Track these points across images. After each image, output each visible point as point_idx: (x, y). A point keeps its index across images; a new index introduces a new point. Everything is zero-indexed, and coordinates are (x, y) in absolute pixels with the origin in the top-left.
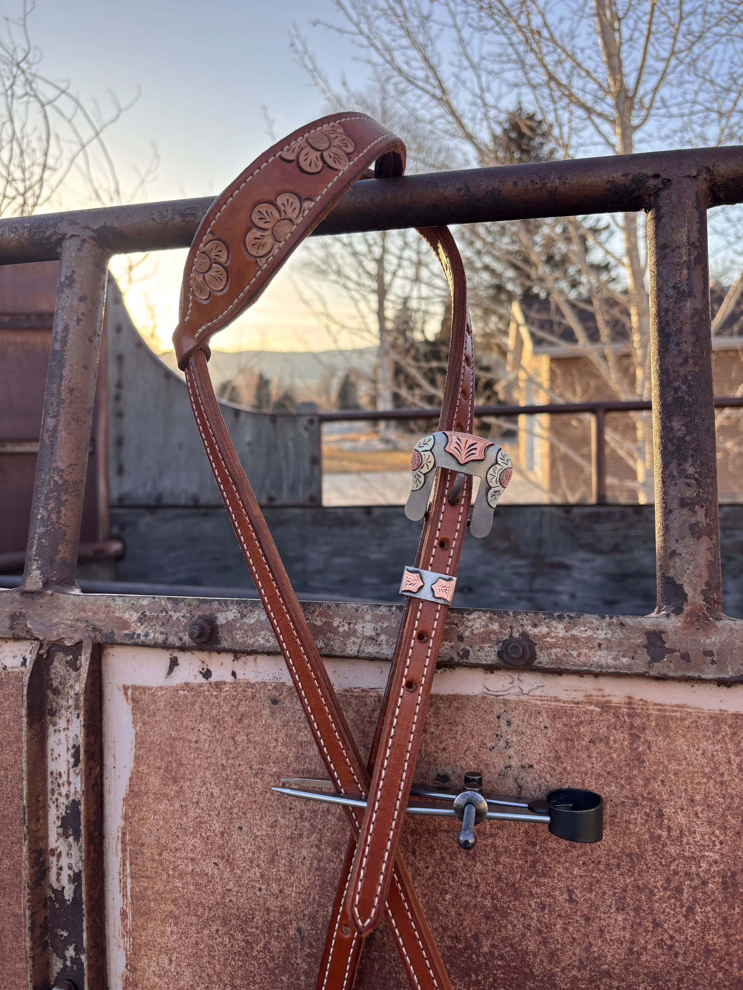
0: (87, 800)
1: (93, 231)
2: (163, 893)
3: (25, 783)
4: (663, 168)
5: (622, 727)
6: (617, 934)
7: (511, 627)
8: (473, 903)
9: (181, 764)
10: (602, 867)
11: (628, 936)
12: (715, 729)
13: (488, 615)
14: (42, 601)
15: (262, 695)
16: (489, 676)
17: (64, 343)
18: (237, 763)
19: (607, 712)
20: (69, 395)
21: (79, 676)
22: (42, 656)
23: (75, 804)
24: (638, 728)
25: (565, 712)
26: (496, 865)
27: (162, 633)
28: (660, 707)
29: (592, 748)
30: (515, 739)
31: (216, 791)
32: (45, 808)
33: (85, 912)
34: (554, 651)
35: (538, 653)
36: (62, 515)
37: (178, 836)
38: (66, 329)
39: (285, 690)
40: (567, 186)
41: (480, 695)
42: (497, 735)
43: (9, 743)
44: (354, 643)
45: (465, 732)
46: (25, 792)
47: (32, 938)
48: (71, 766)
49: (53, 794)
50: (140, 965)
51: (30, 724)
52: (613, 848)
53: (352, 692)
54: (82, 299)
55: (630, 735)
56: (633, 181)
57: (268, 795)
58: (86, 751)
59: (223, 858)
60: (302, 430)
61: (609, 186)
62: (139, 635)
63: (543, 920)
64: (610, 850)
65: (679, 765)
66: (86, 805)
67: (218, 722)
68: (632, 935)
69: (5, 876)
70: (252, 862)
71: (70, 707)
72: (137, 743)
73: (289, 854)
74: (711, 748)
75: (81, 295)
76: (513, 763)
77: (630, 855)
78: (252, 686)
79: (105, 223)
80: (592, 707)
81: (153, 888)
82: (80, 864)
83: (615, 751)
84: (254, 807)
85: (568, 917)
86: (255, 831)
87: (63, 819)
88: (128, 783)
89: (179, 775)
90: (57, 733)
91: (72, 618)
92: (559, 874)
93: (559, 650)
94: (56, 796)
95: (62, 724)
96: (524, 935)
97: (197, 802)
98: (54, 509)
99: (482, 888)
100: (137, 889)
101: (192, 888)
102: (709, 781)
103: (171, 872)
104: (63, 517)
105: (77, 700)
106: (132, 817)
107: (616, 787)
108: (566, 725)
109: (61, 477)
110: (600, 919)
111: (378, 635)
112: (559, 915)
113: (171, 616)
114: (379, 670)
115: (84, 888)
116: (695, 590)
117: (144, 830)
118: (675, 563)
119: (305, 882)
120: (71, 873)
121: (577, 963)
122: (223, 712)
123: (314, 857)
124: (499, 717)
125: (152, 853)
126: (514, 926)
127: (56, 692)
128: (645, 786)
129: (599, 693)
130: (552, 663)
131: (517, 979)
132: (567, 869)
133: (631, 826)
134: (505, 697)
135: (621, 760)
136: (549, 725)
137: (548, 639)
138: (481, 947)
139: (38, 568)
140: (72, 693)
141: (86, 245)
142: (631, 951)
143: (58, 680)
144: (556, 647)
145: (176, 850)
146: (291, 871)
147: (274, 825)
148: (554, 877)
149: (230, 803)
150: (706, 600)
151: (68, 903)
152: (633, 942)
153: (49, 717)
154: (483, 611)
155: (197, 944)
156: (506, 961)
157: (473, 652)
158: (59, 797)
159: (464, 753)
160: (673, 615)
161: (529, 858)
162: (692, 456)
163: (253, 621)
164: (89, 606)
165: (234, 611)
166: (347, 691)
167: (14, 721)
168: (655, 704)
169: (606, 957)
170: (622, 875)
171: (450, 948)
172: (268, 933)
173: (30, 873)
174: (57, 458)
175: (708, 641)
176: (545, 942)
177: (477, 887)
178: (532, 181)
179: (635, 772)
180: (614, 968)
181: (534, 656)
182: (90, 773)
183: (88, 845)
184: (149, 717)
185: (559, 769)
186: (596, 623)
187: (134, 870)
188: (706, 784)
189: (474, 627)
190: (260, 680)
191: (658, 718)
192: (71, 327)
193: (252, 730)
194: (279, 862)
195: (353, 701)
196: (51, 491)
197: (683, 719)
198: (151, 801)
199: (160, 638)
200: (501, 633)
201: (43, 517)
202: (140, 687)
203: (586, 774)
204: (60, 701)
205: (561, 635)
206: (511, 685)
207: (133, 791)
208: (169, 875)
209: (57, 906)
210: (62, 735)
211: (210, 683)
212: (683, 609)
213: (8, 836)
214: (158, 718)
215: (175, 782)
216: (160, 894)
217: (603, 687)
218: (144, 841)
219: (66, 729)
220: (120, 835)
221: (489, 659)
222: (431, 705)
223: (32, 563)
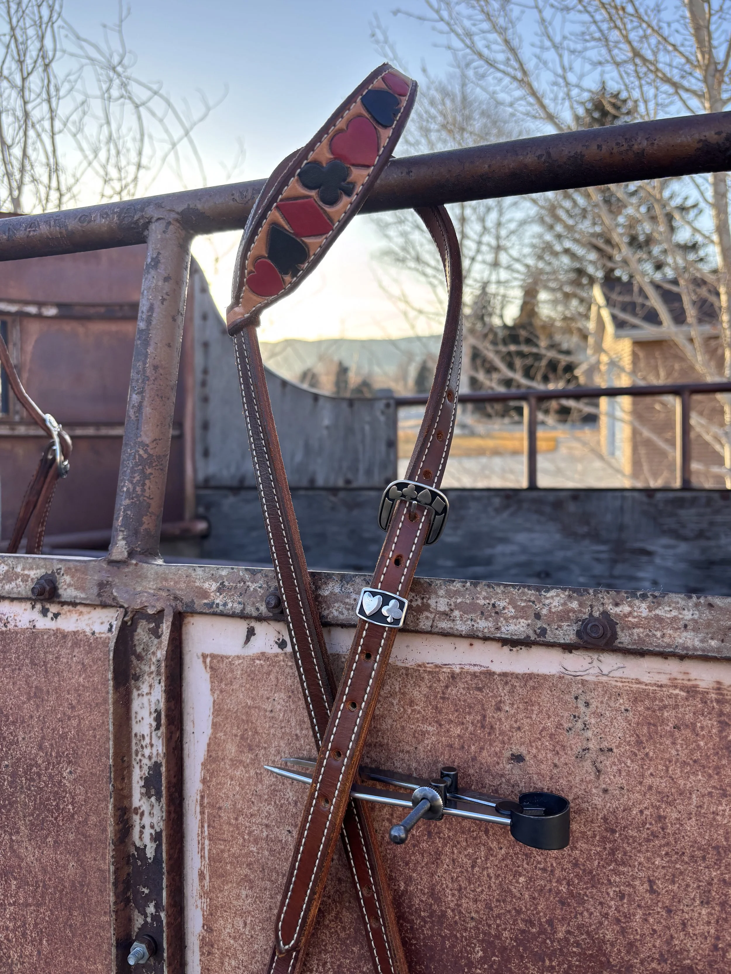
0: (167, 762)
1: (178, 213)
2: (239, 856)
3: (111, 743)
5: (710, 713)
6: (701, 928)
7: (591, 606)
8: (548, 888)
9: (257, 733)
10: (686, 859)
11: (712, 931)
13: (567, 593)
14: (126, 570)
15: (335, 667)
16: (568, 655)
17: (149, 321)
19: (694, 697)
20: (153, 372)
21: (160, 643)
22: (126, 622)
23: (156, 766)
25: (648, 695)
26: (572, 850)
27: (239, 603)
29: (677, 734)
30: (593, 721)
32: (129, 768)
33: (165, 870)
34: (636, 631)
35: (619, 633)
36: (146, 488)
37: (253, 803)
38: (151, 309)
40: (655, 147)
41: (558, 675)
42: (575, 717)
43: (97, 704)
44: (427, 618)
45: (541, 712)
46: (111, 751)
47: (115, 893)
48: (153, 729)
49: (137, 755)
50: (215, 926)
51: (116, 687)
52: (699, 839)
53: (425, 667)
54: (166, 279)
55: (719, 722)
56: (727, 139)
58: (167, 716)
59: (296, 826)
60: (378, 413)
61: (700, 145)
62: (218, 604)
63: (621, 909)
64: (696, 842)
66: (167, 767)
67: (292, 693)
68: (717, 930)
69: (92, 832)
71: (152, 673)
72: (215, 710)
75: (166, 275)
76: (591, 746)
77: (716, 848)
79: (189, 205)
80: (677, 691)
81: (229, 851)
82: (161, 824)
83: (703, 739)
85: (649, 907)
87: (146, 778)
88: (205, 747)
89: (254, 744)
90: (140, 697)
91: (154, 587)
92: (640, 864)
93: (641, 630)
94: (139, 757)
95: (145, 689)
96: (601, 923)
98: (139, 482)
99: (558, 873)
100: (215, 852)
101: (266, 853)
103: (246, 837)
104: (147, 490)
105: (159, 667)
106: (210, 781)
107: (703, 776)
108: (648, 709)
109: (146, 451)
110: (683, 912)
111: (452, 610)
112: (639, 906)
113: (248, 587)
114: (453, 647)
115: (164, 847)
117: (221, 794)
120: (153, 832)
121: (657, 956)
124: (576, 698)
125: (229, 818)
126: (591, 914)
127: (140, 658)
129: (685, 677)
130: (634, 644)
131: (592, 967)
132: (648, 859)
133: (719, 818)
134: (585, 678)
135: (709, 749)
136: (629, 709)
137: (630, 619)
138: (555, 932)
139: (124, 539)
140: (154, 660)
141: (171, 227)
142: (715, 948)
143: (142, 647)
144: (638, 627)
145: (252, 815)
148: (635, 866)
151: (150, 861)
152: (718, 938)
153: (133, 682)
154: (562, 589)
155: (271, 909)
156: (582, 948)
157: (551, 630)
158: (142, 758)
159: (540, 733)
161: (608, 846)
163: (327, 593)
164: (170, 576)
166: (420, 666)
167: (102, 684)
169: (688, 951)
170: (707, 867)
171: (523, 932)
172: (340, 903)
173: (115, 830)
174: (142, 433)
176: (623, 931)
177: (552, 871)
178: (618, 144)
179: (724, 762)
180: (697, 964)
181: (614, 636)
182: (171, 737)
183: (168, 805)
184: (226, 685)
185: (640, 755)
186: (682, 603)
187: (212, 833)
189: (552, 605)
190: (333, 652)
192: (156, 306)
195: (426, 676)
196: (137, 465)
198: (228, 767)
199: (238, 608)
200: (580, 611)
201: (128, 489)
202: (218, 656)
203: (670, 762)
204: (143, 667)
205: (644, 615)
206: (590, 666)
207: (210, 756)
208: (244, 840)
209: (139, 863)
210: (145, 699)
211: (285, 654)
213: (95, 793)
214: (235, 686)
215: (251, 749)
216: (236, 858)
217: (689, 671)
218: (221, 805)
219: (149, 694)
220: (199, 798)
221: (567, 637)
222: (506, 683)
223: (118, 535)
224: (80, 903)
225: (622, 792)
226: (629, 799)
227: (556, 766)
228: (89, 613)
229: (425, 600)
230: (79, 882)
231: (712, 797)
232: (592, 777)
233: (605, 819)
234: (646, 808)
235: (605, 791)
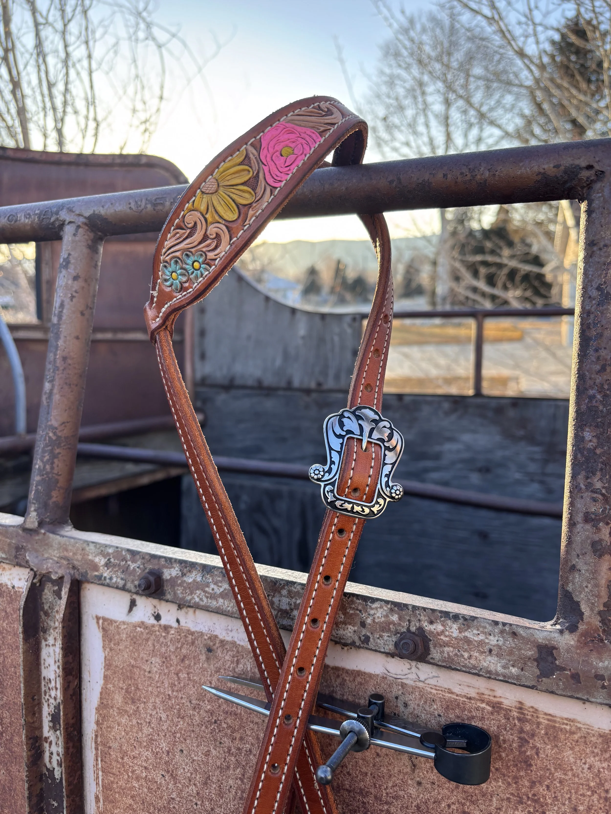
0: (65, 708)
1: (85, 218)
2: (125, 789)
3: (22, 685)
4: (597, 159)
5: (511, 729)
7: (409, 621)
9: (137, 688)
12: (603, 747)
13: (389, 606)
14: (37, 538)
15: (200, 642)
16: (390, 659)
17: (60, 317)
18: (180, 695)
19: (498, 713)
20: (63, 363)
21: (61, 604)
22: (35, 584)
23: (58, 708)
24: (527, 733)
25: (458, 705)
27: (122, 579)
28: (551, 717)
31: (164, 716)
32: (40, 704)
33: (65, 794)
34: (446, 649)
35: (432, 649)
36: (55, 466)
37: (135, 747)
38: (62, 305)
39: (218, 642)
40: (497, 178)
41: (381, 675)
46: (22, 692)
47: (29, 805)
49: (45, 695)
51: (26, 639)
54: (76, 278)
55: (520, 738)
56: (565, 172)
57: (203, 727)
58: (64, 669)
59: (168, 772)
61: (539, 178)
62: (105, 577)
65: (565, 774)
66: (65, 711)
67: (166, 659)
69: (16, 749)
70: (190, 781)
71: (56, 628)
72: (106, 665)
73: (219, 781)
74: (598, 764)
75: (75, 274)
78: (192, 633)
79: (94, 211)
80: (484, 705)
81: (117, 783)
83: (504, 751)
84: (192, 735)
86: (193, 756)
87: (53, 715)
88: (99, 696)
89: (136, 698)
90: (47, 647)
91: (58, 555)
93: (451, 649)
94: (47, 697)
95: (51, 641)
97: (149, 723)
98: (48, 460)
100: (106, 781)
101: (146, 790)
102: (593, 795)
103: (130, 774)
104: (56, 468)
105: (59, 626)
106: (102, 724)
107: (503, 783)
108: (458, 717)
109: (55, 434)
111: (292, 610)
113: (129, 565)
115: (63, 776)
116: (592, 610)
117: (111, 736)
118: (574, 578)
119: (231, 806)
120: (58, 758)
122: (170, 651)
123: (238, 788)
124: (397, 698)
125: (116, 756)
127: (47, 614)
128: (531, 787)
129: (491, 693)
130: (444, 661)
134: (404, 681)
135: (509, 760)
136: (442, 714)
137: (442, 637)
139: (35, 510)
140: (58, 617)
141: (80, 230)
143: (48, 605)
144: (449, 646)
145: (134, 757)
146: (221, 795)
147: (207, 754)
149: (174, 728)
150: (602, 621)
151: (58, 781)
153: (42, 634)
154: (385, 602)
157: (374, 639)
158: (49, 698)
160: (567, 632)
162: (601, 469)
163: (190, 580)
164: (70, 547)
165: (177, 569)
168: (546, 714)
173: (28, 755)
174: (52, 418)
175: (601, 664)
178: (462, 174)
179: (522, 773)
181: (427, 651)
182: (68, 686)
184: (114, 644)
186: (489, 628)
187: (103, 766)
188: (590, 796)
189: (376, 616)
190: (198, 629)
191: (547, 727)
192: (66, 303)
193: (192, 671)
194: (210, 785)
196: (47, 446)
197: (572, 733)
198: (116, 714)
199: (121, 582)
200: (400, 625)
201: (39, 467)
202: (108, 619)
204: (49, 622)
205: (455, 635)
206: (409, 671)
207: (102, 703)
208: (129, 776)
209: (50, 782)
210: (51, 649)
211: (160, 625)
212: (577, 627)
213: (17, 719)
214: (121, 647)
215: (133, 702)
216: (123, 790)
217: (496, 689)
218: (111, 745)
219: (54, 645)
220: (94, 737)
221: (387, 647)
222: (338, 676)
223: (31, 507)
224: (9, 803)
225: (433, 786)
226: (439, 794)
227: (378, 755)
228: (10, 569)
229: (270, 598)
230: (8, 787)
231: (509, 802)
232: (409, 770)
233: (418, 807)
234: (453, 803)
235: (419, 783)
